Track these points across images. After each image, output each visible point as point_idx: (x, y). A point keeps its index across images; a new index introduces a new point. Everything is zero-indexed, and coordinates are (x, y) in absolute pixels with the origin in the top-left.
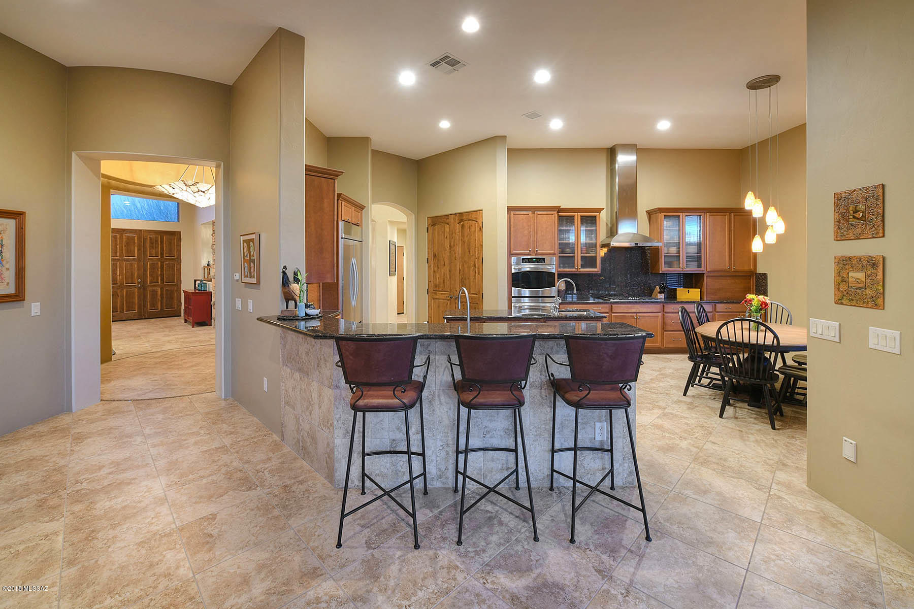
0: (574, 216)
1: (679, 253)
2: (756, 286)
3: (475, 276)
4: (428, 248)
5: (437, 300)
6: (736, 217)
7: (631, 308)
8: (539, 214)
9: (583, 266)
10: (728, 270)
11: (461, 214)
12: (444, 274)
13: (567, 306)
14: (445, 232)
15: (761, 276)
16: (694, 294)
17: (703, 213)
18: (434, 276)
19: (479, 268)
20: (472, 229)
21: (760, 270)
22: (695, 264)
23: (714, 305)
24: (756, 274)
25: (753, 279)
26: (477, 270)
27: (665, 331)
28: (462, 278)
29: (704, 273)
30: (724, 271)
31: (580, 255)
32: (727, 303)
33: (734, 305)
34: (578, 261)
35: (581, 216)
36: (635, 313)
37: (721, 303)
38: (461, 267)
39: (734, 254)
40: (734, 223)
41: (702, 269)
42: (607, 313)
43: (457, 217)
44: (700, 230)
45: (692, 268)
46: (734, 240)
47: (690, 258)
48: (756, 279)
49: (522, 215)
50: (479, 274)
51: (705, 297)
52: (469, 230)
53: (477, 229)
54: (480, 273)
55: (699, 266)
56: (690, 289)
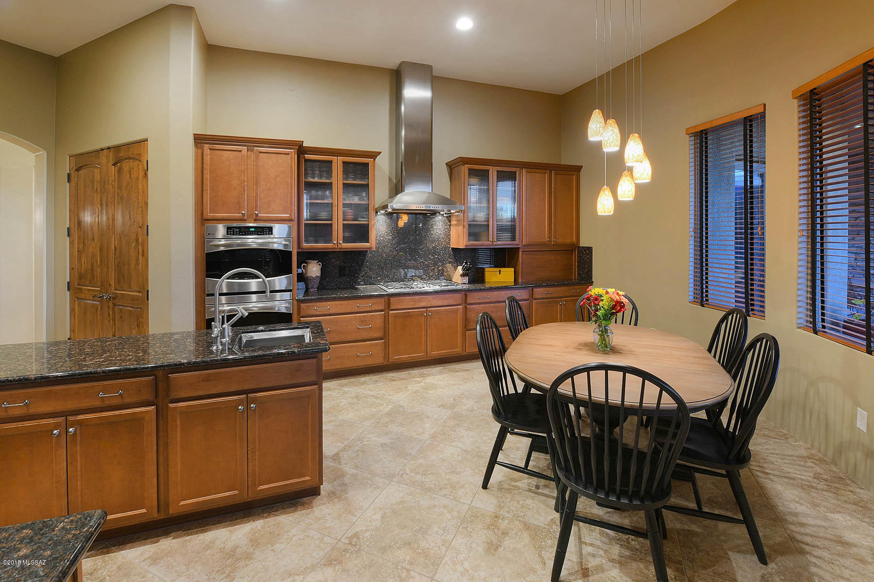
0: (331, 162)
1: (488, 221)
2: (578, 262)
3: (138, 259)
4: (70, 211)
5: (83, 301)
6: (557, 176)
7: (420, 301)
8: (260, 152)
9: (345, 240)
10: (548, 243)
11: (117, 148)
12: (94, 256)
13: (313, 304)
14: (93, 182)
15: (585, 251)
16: (506, 275)
17: (519, 169)
18: (80, 259)
19: (143, 246)
20: (134, 175)
21: (583, 243)
22: (508, 235)
23: (531, 290)
24: (579, 247)
25: (575, 255)
26: (140, 247)
27: (468, 330)
28: (119, 263)
29: (519, 248)
30: (543, 245)
31: (341, 222)
32: (548, 286)
33: (554, 288)
34: (338, 231)
35: (344, 163)
36: (424, 308)
37: (540, 286)
38: (116, 242)
39: (555, 224)
40: (555, 183)
41: (517, 242)
42: (382, 311)
43: (111, 153)
44: (515, 191)
45: (504, 242)
46: (555, 205)
47: (501, 229)
48: (578, 254)
49: (230, 152)
50: (143, 255)
51: (520, 278)
52: (128, 176)
53: (142, 174)
54: (145, 254)
55: (513, 238)
56: (502, 269)
